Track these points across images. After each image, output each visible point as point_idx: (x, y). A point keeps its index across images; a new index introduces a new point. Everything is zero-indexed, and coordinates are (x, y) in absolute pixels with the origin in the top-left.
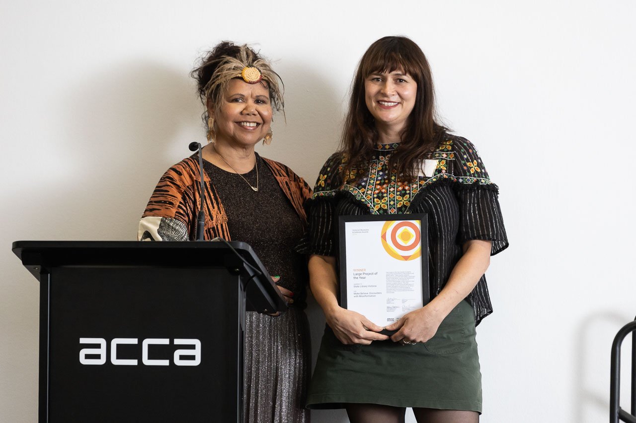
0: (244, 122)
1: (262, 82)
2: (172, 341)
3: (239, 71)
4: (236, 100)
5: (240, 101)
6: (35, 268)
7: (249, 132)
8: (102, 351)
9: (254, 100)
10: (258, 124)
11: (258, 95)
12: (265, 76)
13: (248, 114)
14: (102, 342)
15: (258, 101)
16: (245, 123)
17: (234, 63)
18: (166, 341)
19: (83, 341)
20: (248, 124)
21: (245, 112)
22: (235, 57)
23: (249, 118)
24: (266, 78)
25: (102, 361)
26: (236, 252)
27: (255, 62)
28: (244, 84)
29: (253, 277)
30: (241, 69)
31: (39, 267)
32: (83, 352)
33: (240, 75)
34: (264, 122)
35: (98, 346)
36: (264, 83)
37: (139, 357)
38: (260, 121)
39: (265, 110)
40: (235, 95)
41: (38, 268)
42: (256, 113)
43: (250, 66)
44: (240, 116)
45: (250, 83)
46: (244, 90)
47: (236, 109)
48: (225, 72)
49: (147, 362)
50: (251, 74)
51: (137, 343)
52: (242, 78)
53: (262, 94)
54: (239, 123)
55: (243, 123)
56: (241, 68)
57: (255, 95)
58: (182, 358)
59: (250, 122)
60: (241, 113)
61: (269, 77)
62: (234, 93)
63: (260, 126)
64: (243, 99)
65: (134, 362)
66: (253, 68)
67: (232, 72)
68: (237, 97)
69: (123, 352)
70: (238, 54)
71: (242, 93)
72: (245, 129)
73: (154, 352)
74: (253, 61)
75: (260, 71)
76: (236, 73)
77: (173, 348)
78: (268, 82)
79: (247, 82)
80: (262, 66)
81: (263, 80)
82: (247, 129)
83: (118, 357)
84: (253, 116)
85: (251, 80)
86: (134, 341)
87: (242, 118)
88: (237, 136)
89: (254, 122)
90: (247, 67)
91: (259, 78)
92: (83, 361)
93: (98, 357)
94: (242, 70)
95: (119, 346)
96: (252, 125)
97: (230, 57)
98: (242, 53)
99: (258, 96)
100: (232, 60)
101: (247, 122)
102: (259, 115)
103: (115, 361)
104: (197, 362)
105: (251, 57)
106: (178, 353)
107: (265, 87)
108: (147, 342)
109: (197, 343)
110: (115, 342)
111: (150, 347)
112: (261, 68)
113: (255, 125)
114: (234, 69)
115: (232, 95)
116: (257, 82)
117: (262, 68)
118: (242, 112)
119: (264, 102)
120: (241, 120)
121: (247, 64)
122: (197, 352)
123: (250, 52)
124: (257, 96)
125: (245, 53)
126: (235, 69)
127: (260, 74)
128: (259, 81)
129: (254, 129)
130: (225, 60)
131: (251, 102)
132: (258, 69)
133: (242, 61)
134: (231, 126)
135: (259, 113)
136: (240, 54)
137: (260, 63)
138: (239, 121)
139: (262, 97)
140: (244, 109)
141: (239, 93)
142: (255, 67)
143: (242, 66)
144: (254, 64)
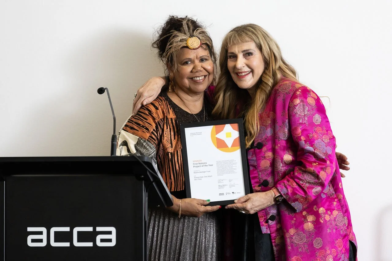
0: (195, 77)
1: (202, 46)
2: (95, 229)
3: (185, 42)
4: (186, 63)
5: (189, 63)
7: (200, 84)
8: (44, 237)
9: (199, 60)
10: (205, 76)
13: (197, 72)
14: (43, 229)
15: (202, 60)
16: (196, 78)
17: (181, 36)
18: (90, 229)
20: (198, 79)
22: (180, 31)
23: (197, 74)
25: (44, 244)
27: (195, 32)
30: (186, 40)
32: (30, 238)
33: (185, 45)
35: (41, 233)
36: (204, 46)
37: (71, 240)
38: (206, 74)
39: (208, 65)
40: (185, 59)
42: (202, 69)
43: (191, 36)
44: (191, 74)
45: (194, 49)
46: (191, 55)
47: (188, 69)
48: (175, 44)
49: (76, 244)
50: (194, 42)
51: (69, 231)
52: (187, 47)
54: (191, 79)
55: (194, 78)
56: (186, 39)
57: (199, 57)
58: (103, 241)
59: (199, 77)
60: (192, 72)
61: (206, 41)
62: (184, 58)
63: (207, 77)
65: (67, 244)
67: (180, 43)
68: (186, 60)
69: (59, 237)
71: (189, 57)
72: (196, 82)
73: (82, 237)
74: (193, 31)
75: (199, 39)
76: (184, 44)
79: (191, 49)
80: (200, 33)
81: (203, 44)
82: (197, 82)
83: (55, 241)
84: (200, 72)
85: (194, 47)
86: (67, 229)
87: (192, 75)
88: (192, 88)
89: (202, 76)
90: (190, 37)
91: (199, 44)
93: (41, 241)
94: (186, 41)
95: (55, 232)
96: (201, 78)
97: (176, 32)
98: (184, 27)
100: (178, 35)
101: (197, 77)
102: (204, 70)
103: (53, 244)
105: (191, 28)
106: (99, 238)
107: (205, 49)
108: (76, 230)
110: (53, 230)
111: (79, 233)
112: (200, 36)
113: (203, 77)
114: (180, 41)
115: (183, 60)
116: (199, 47)
117: (200, 35)
119: (206, 60)
121: (189, 35)
123: (190, 24)
124: (201, 57)
125: (186, 26)
126: (181, 41)
127: (199, 41)
128: (201, 46)
129: (203, 81)
130: (173, 35)
131: (197, 62)
132: (198, 37)
133: (185, 33)
134: (187, 82)
135: (204, 69)
136: (183, 28)
137: (199, 31)
138: (191, 77)
139: (205, 57)
140: (193, 68)
141: (187, 58)
142: (195, 36)
143: (186, 38)
144: (194, 34)
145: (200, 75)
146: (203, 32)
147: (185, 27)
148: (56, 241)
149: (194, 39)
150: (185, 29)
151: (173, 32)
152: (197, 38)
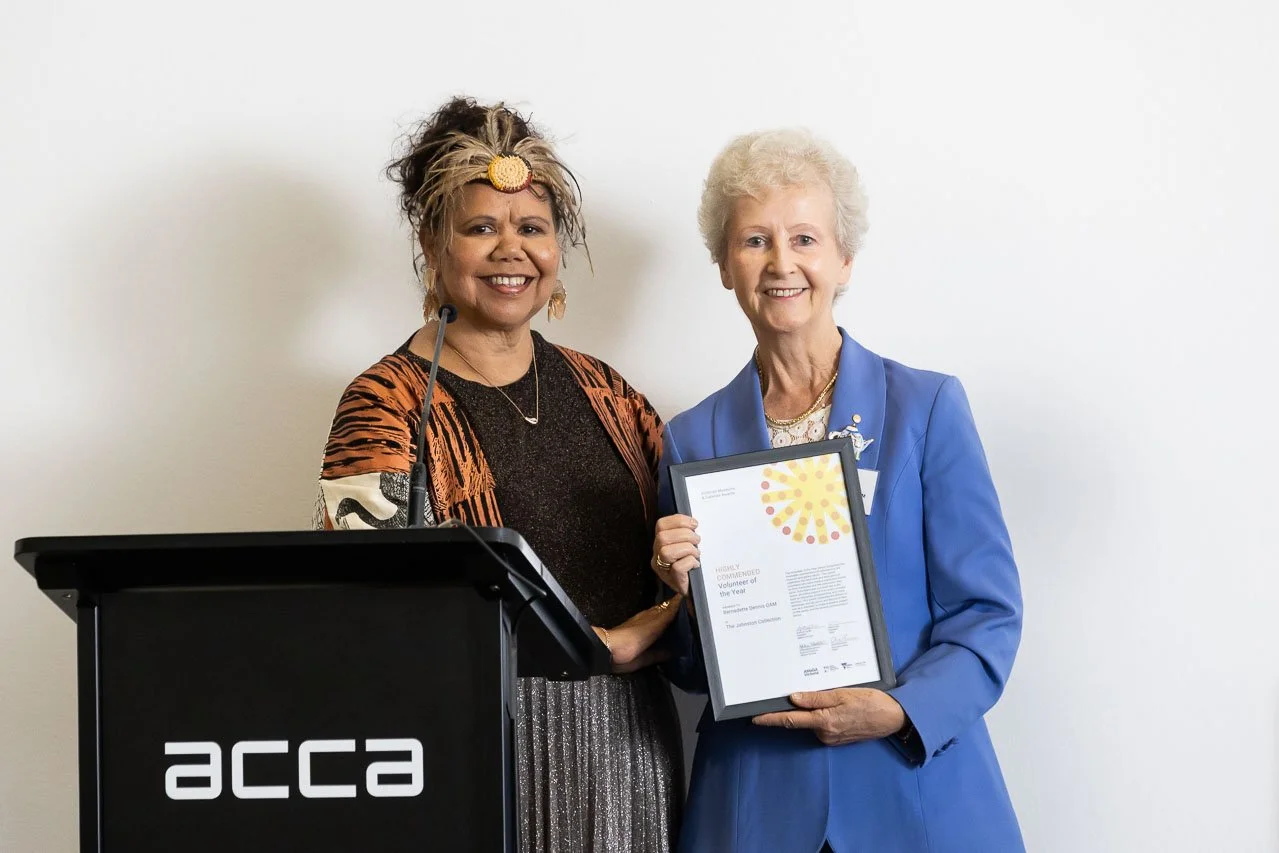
0: (497, 276)
1: (533, 186)
2: (361, 745)
3: (482, 167)
4: (478, 230)
5: (488, 230)
6: (65, 596)
7: (510, 299)
8: (214, 770)
9: (517, 227)
10: (529, 279)
11: (525, 216)
12: (539, 175)
13: (505, 260)
14: (213, 749)
15: (526, 228)
16: (500, 278)
17: (474, 148)
18: (348, 745)
19: (171, 748)
20: (506, 281)
21: (498, 255)
22: (475, 134)
23: (506, 268)
24: (540, 178)
25: (213, 792)
26: (489, 549)
27: (519, 144)
28: (494, 195)
29: (530, 601)
30: (487, 161)
31: (75, 591)
32: (173, 773)
33: (484, 176)
34: (542, 273)
35: (204, 759)
36: (539, 189)
37: (293, 782)
38: (532, 271)
39: (543, 247)
40: (476, 219)
41: (72, 594)
42: (523, 255)
43: (506, 153)
44: (489, 264)
45: (506, 191)
46: (496, 207)
47: (480, 247)
48: (454, 168)
49: (308, 790)
50: (510, 171)
51: (286, 751)
52: (488, 182)
53: (533, 214)
54: (486, 279)
55: (494, 279)
56: (488, 159)
57: (517, 217)
58: (384, 779)
59: (509, 276)
60: (490, 257)
61: (547, 176)
62: (473, 216)
63: (534, 283)
64: (495, 226)
65: (281, 792)
66: (512, 158)
67: (467, 168)
68: (480, 222)
69: (259, 770)
70: (482, 129)
71: (489, 214)
72: (498, 292)
73: (326, 769)
74: (514, 141)
75: (528, 164)
76: (479, 172)
77: (363, 758)
78: (548, 187)
79: (499, 190)
80: (533, 152)
81: (535, 182)
82: (503, 293)
83: (247, 782)
84: (515, 262)
85: (508, 185)
86: (281, 747)
87: (491, 269)
88: (485, 308)
89: (520, 276)
90: (500, 155)
91: (526, 179)
92: (174, 792)
93: (204, 782)
94: (488, 164)
95: (248, 758)
96: (515, 281)
97: (463, 136)
98: (488, 125)
99: (526, 219)
100: (466, 143)
101: (503, 276)
102: (528, 260)
103: (241, 791)
104: (415, 788)
105: (509, 133)
106: (374, 770)
108: (307, 748)
109: (414, 746)
110: (241, 749)
111: (316, 758)
112: (530, 158)
113: (523, 280)
114: (471, 162)
115: (468, 219)
116: (522, 188)
117: (533, 155)
118: (491, 254)
119: (539, 230)
120: (490, 274)
121: (499, 150)
122: (416, 768)
123: (508, 122)
124: (523, 219)
126: (475, 160)
127: (527, 170)
128: (527, 186)
129: (519, 292)
130: (453, 141)
131: (510, 232)
132: (524, 160)
133: (488, 143)
134: (471, 287)
135: (529, 255)
136: (485, 128)
137: (530, 145)
138: (486, 274)
139: (535, 220)
140: (496, 249)
141: (484, 214)
142: (516, 156)
143: (488, 155)
144: (515, 149)
145: (513, 273)
146: (541, 151)
147: (492, 127)
148: (249, 781)
149: (510, 161)
150: (489, 130)
151: (453, 136)
152: (522, 162)
